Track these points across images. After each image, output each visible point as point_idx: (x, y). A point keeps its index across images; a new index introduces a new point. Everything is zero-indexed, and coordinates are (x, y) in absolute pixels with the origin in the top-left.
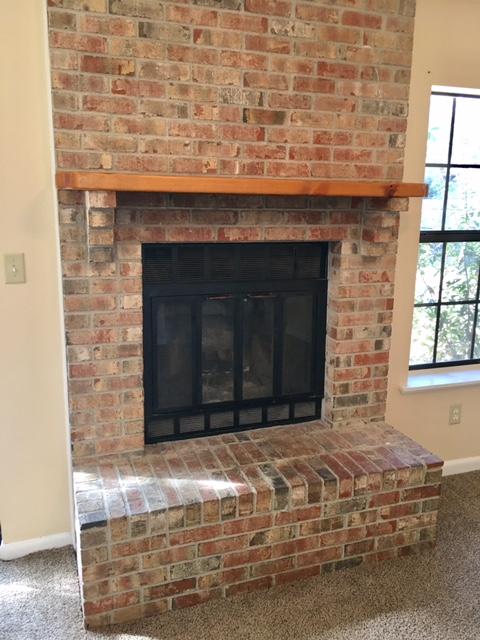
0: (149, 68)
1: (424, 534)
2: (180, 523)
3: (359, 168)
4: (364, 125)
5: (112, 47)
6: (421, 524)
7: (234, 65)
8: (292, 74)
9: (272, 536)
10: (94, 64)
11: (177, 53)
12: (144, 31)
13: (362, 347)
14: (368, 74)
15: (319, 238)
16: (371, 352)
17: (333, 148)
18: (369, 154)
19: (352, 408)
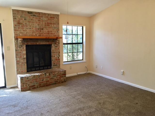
0: (26, 24)
1: (64, 80)
2: (33, 78)
3: (54, 35)
4: (54, 30)
5: (21, 21)
6: (64, 79)
7: (37, 23)
8: (44, 24)
9: (45, 80)
10: (19, 23)
11: (29, 22)
12: (25, 19)
13: (56, 58)
16: (57, 59)
17: (50, 33)
18: (55, 33)
19: (55, 66)
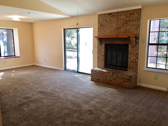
0: (106, 25)
3: (131, 34)
4: (132, 28)
5: (103, 23)
6: (128, 85)
7: (115, 23)
8: (122, 23)
10: (101, 25)
11: (109, 23)
12: (106, 21)
13: (132, 60)
14: (133, 21)
15: (125, 43)
17: (128, 31)
18: (133, 32)
19: (131, 69)
